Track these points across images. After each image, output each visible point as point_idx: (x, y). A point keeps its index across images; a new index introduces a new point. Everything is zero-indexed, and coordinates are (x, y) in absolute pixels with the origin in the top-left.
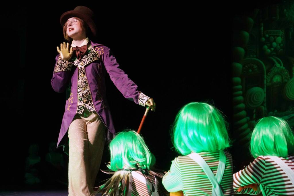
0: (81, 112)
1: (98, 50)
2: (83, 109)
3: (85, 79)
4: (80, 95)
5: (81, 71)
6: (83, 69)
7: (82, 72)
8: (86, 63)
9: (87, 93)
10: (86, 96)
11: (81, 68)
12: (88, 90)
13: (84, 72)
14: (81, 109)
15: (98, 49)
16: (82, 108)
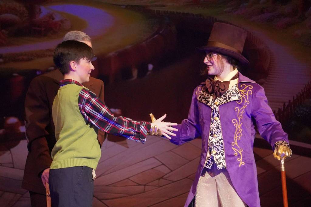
0: (209, 167)
1: (245, 89)
2: (212, 163)
3: (218, 124)
4: (210, 143)
5: (214, 112)
6: (217, 111)
7: (215, 114)
8: (222, 102)
9: (218, 142)
10: (217, 146)
11: (215, 108)
12: (220, 137)
13: (218, 115)
14: (209, 163)
15: (246, 87)
16: (211, 161)
